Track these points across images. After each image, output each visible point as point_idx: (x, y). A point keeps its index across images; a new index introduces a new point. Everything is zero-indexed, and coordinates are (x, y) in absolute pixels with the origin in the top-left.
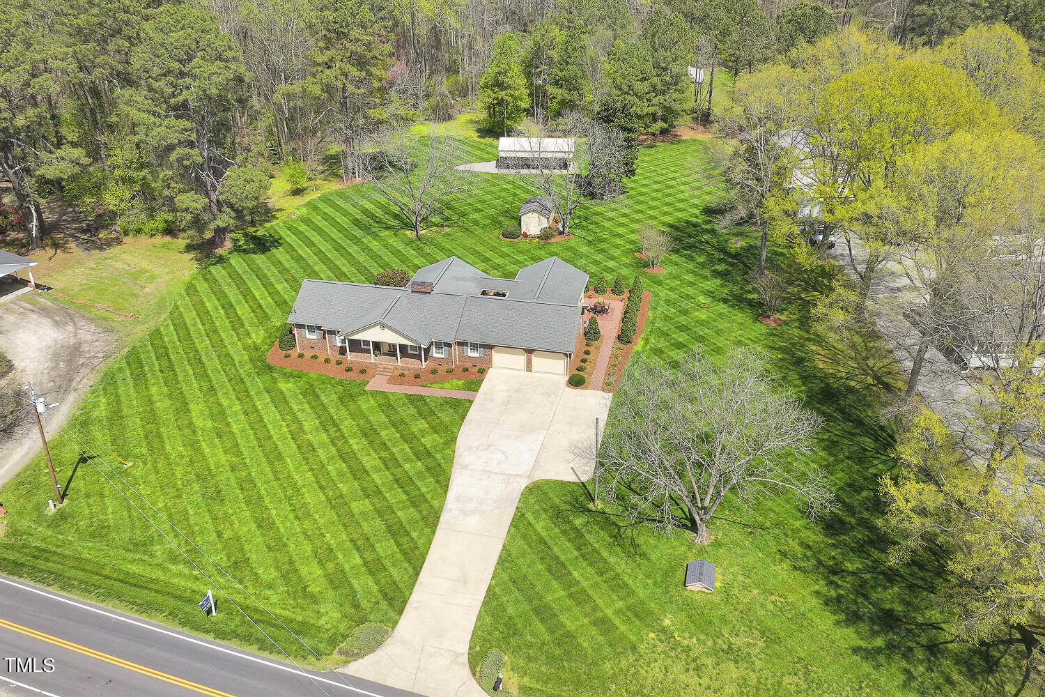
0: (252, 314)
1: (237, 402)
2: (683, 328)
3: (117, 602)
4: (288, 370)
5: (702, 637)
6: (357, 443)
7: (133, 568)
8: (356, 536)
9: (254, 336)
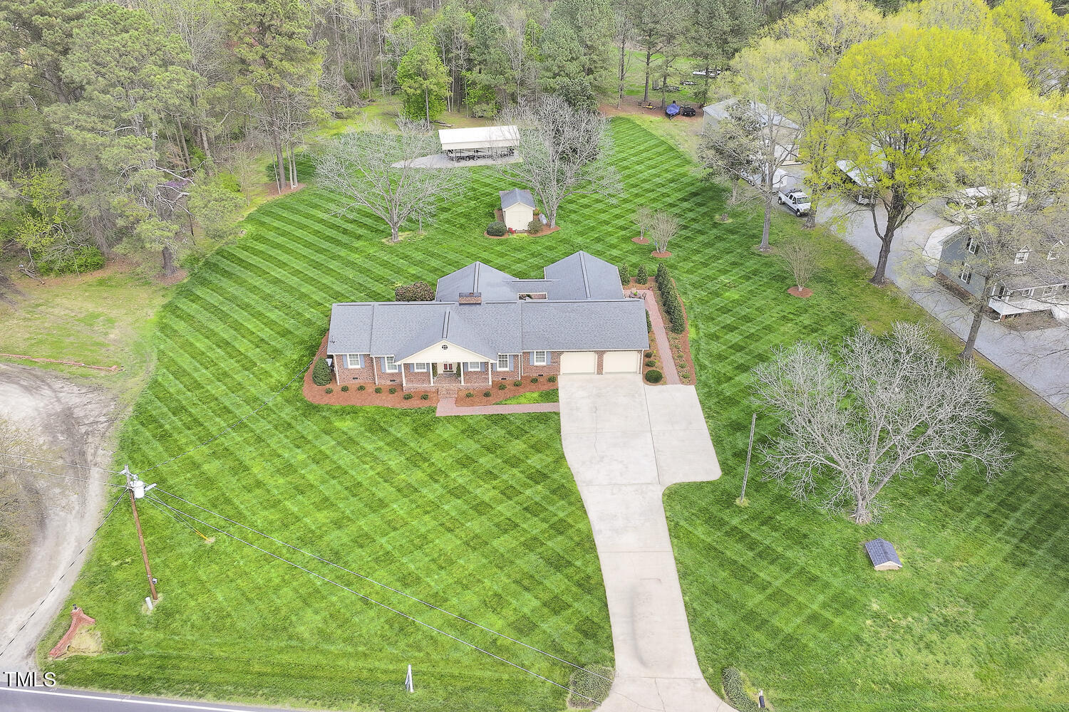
0: (258, 350)
1: (299, 451)
2: (725, 310)
3: (293, 700)
4: (338, 407)
5: (916, 615)
6: (461, 475)
7: (285, 658)
8: (518, 576)
9: (273, 373)
